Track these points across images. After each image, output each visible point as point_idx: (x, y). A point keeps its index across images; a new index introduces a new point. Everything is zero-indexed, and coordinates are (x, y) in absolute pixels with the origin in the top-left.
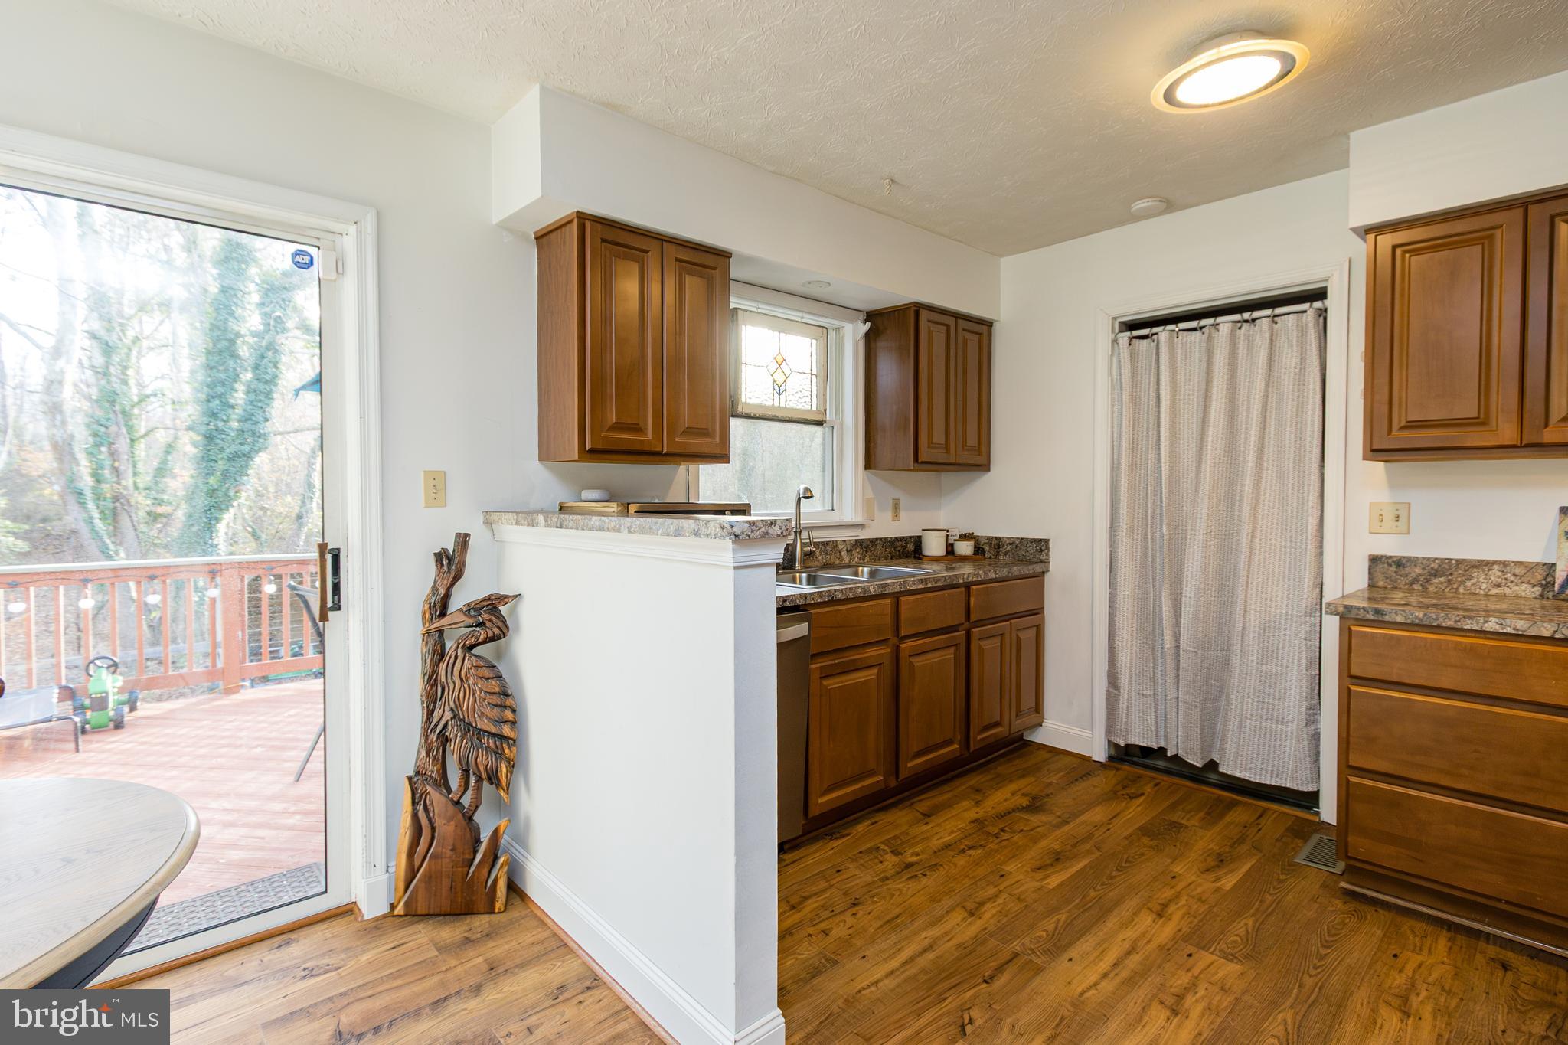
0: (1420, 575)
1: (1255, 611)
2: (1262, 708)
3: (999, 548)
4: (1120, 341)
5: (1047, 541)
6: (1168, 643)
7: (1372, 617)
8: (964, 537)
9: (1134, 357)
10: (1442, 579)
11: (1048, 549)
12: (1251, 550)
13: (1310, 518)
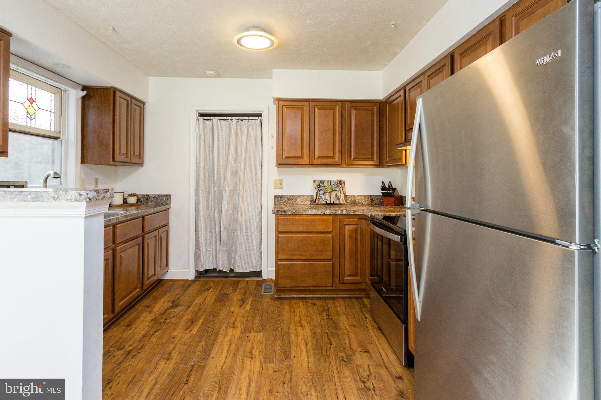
0: (286, 200)
1: (244, 215)
2: (247, 247)
3: (148, 199)
4: (200, 120)
5: (170, 195)
6: (217, 230)
7: (283, 214)
8: (130, 195)
9: (204, 125)
10: (291, 201)
11: (170, 198)
12: (243, 195)
13: (259, 184)
